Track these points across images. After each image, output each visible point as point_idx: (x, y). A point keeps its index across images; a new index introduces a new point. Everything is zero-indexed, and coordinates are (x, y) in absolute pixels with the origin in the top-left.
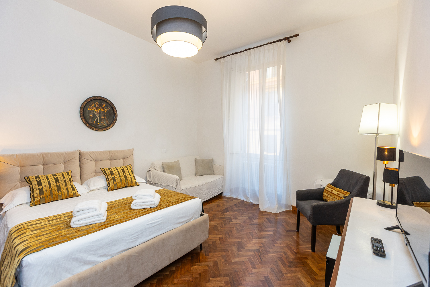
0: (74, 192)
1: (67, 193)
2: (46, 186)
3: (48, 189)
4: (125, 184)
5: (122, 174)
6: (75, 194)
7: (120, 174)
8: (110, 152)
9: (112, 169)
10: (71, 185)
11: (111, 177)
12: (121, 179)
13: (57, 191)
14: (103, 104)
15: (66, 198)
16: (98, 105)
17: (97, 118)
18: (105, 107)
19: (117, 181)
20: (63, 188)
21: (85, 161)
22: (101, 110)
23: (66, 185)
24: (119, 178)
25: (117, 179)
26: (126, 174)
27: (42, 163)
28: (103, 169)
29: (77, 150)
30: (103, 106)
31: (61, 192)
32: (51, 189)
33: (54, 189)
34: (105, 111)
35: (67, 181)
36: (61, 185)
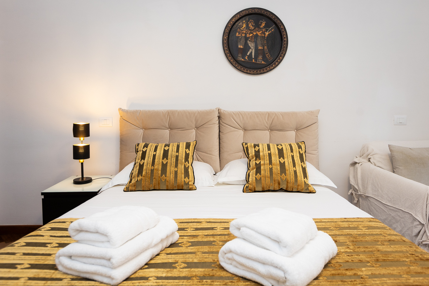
0: (186, 180)
1: (173, 180)
2: (149, 162)
3: (150, 167)
4: (279, 184)
5: (275, 159)
6: (188, 184)
7: (273, 158)
8: (269, 114)
9: (260, 146)
10: (185, 166)
11: (254, 162)
12: (271, 170)
13: (160, 172)
14: (261, 23)
15: (172, 189)
16: (252, 26)
17: (251, 50)
18: (264, 27)
19: (262, 172)
20: (171, 169)
21: (226, 129)
22: (258, 33)
23: (176, 166)
24: (268, 167)
25: (265, 169)
26: (286, 160)
27: (167, 126)
28: (246, 144)
29: (216, 109)
30: (262, 27)
31: (166, 176)
32: (153, 168)
33: (157, 170)
34: (265, 34)
35: (179, 158)
36: (168, 164)
